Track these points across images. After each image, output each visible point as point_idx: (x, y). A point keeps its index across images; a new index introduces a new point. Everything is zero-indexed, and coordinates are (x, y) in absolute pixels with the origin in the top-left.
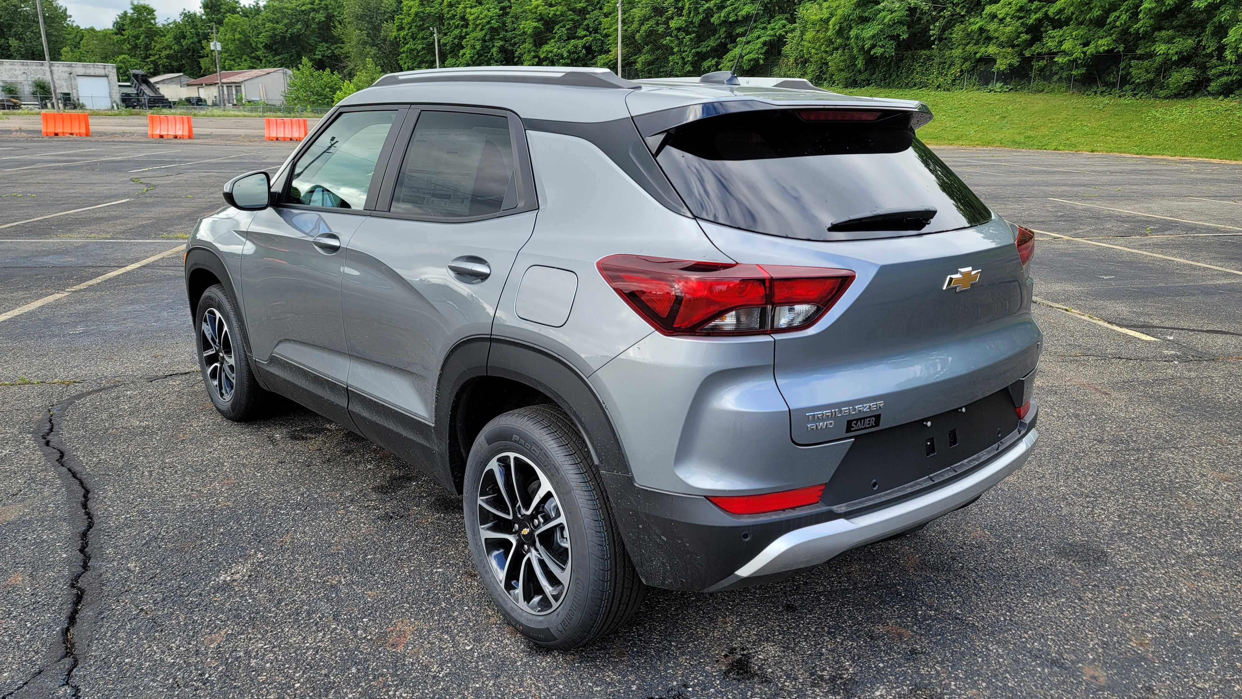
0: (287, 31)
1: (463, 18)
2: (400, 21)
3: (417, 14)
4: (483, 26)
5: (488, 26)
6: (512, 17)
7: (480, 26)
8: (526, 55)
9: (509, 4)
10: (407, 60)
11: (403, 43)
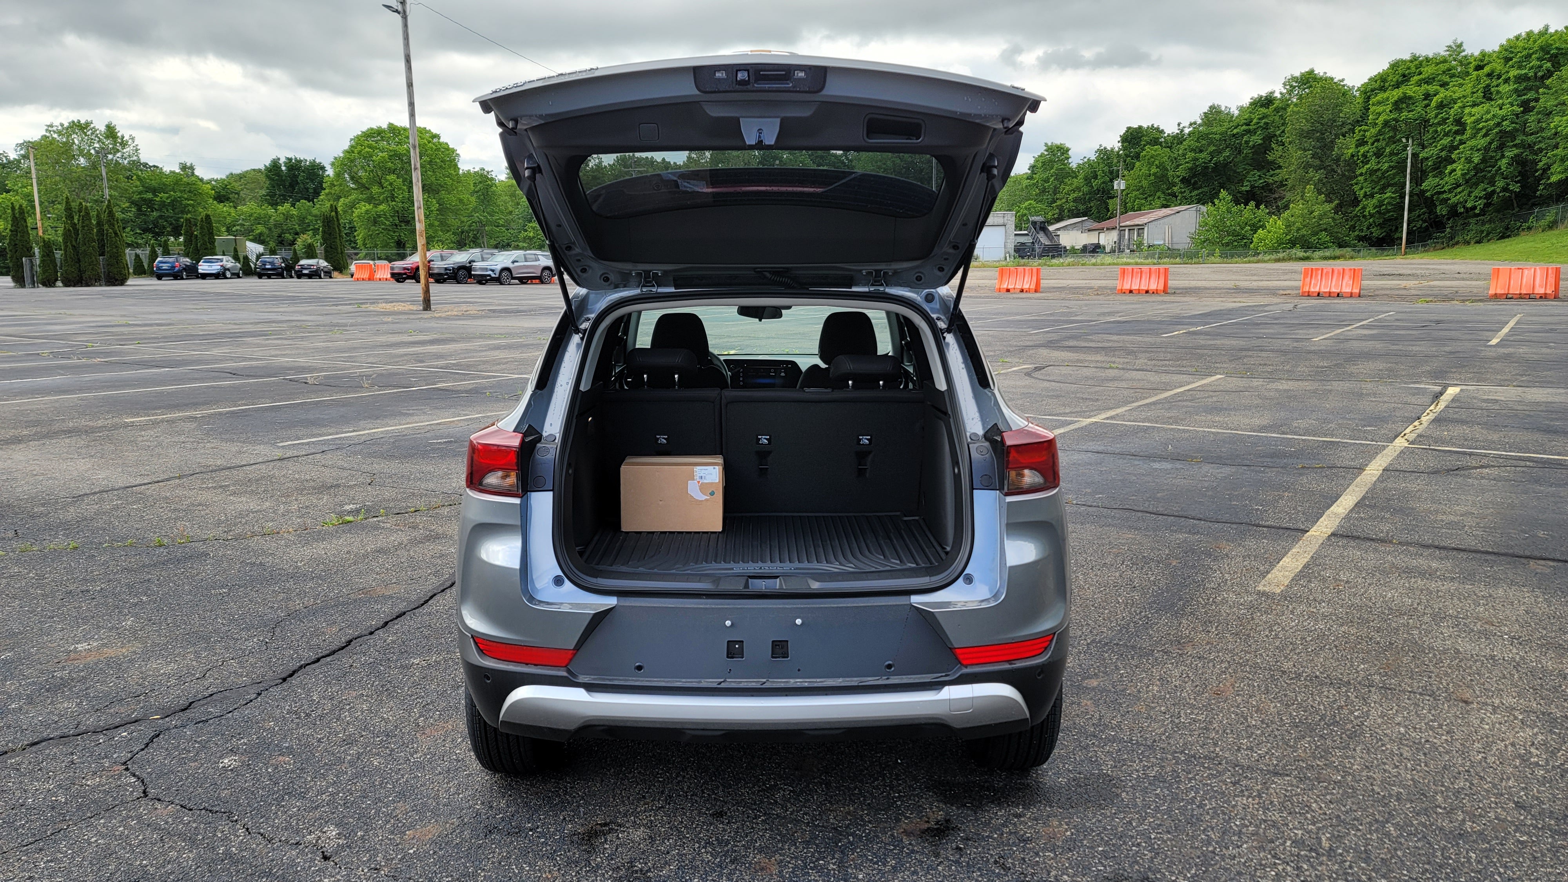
0: (1211, 159)
1: (1459, 122)
2: (1362, 133)
3: (1386, 123)
4: (1488, 131)
5: (1497, 130)
6: (1538, 113)
7: (1484, 131)
8: (1555, 166)
9: (1536, 96)
10: (1365, 184)
11: (1362, 162)
